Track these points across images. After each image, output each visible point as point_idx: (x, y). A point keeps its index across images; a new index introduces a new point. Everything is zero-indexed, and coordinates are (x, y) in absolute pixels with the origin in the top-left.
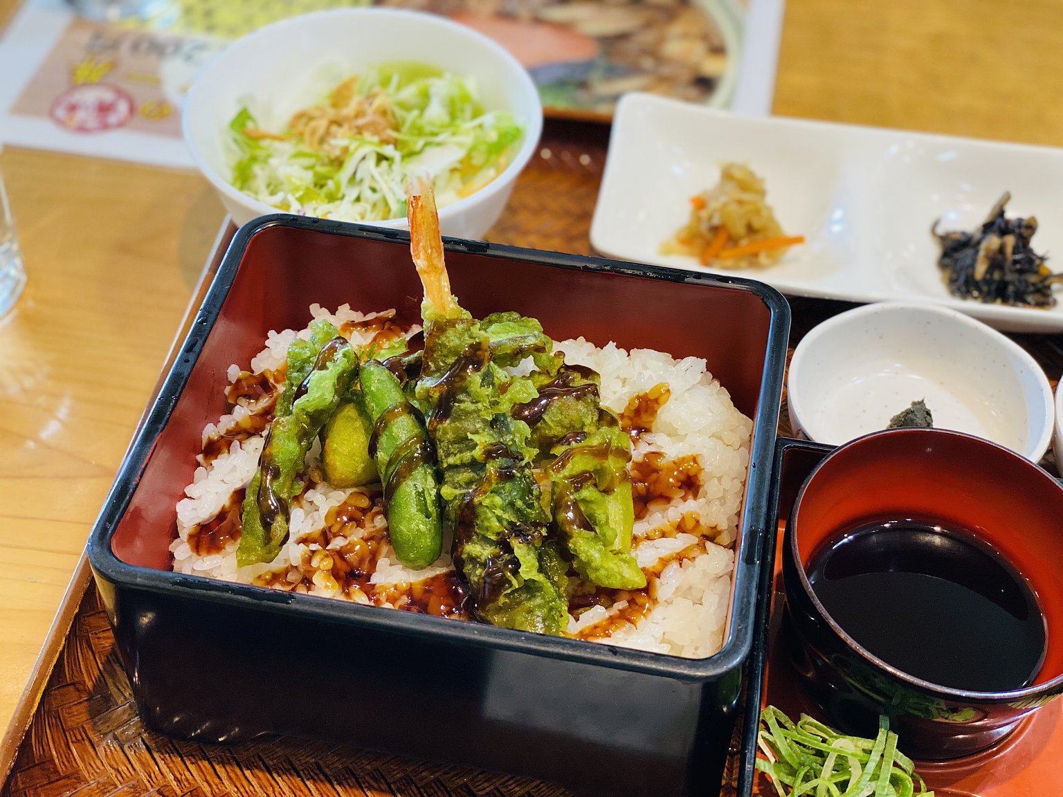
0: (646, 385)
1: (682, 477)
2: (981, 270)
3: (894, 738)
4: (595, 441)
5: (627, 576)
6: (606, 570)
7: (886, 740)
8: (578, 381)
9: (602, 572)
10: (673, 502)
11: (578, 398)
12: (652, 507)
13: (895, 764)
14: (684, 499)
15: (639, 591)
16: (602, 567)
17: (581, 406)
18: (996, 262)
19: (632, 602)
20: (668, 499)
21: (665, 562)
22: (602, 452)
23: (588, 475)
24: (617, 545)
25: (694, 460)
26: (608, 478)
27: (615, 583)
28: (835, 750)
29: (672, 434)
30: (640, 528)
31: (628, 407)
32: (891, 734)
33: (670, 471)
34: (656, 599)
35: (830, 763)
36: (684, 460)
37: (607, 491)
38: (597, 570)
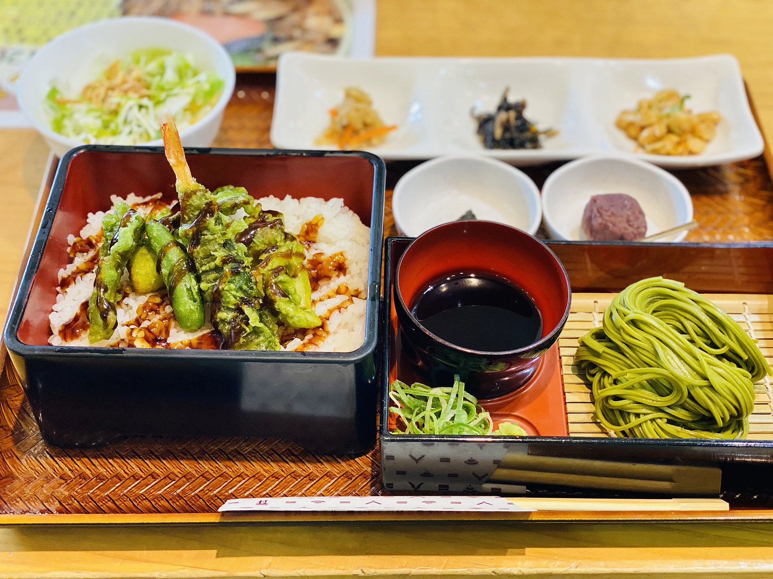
0: (310, 218)
1: (336, 265)
2: (498, 133)
3: (463, 385)
4: (283, 250)
5: (310, 320)
6: (298, 317)
7: (459, 387)
8: (271, 218)
9: (295, 319)
10: (332, 279)
11: (272, 228)
12: (321, 283)
13: (465, 399)
14: (338, 276)
15: (318, 328)
16: (295, 315)
17: (274, 232)
18: (506, 127)
19: (315, 335)
20: (329, 278)
21: (331, 311)
22: (289, 255)
23: (281, 268)
24: (303, 305)
25: (342, 254)
26: (294, 269)
27: (304, 325)
28: (431, 395)
29: (329, 242)
30: (316, 296)
31: (301, 231)
32: (461, 383)
33: (329, 262)
34: (328, 332)
35: (430, 402)
36: (336, 255)
37: (294, 276)
38: (292, 318)
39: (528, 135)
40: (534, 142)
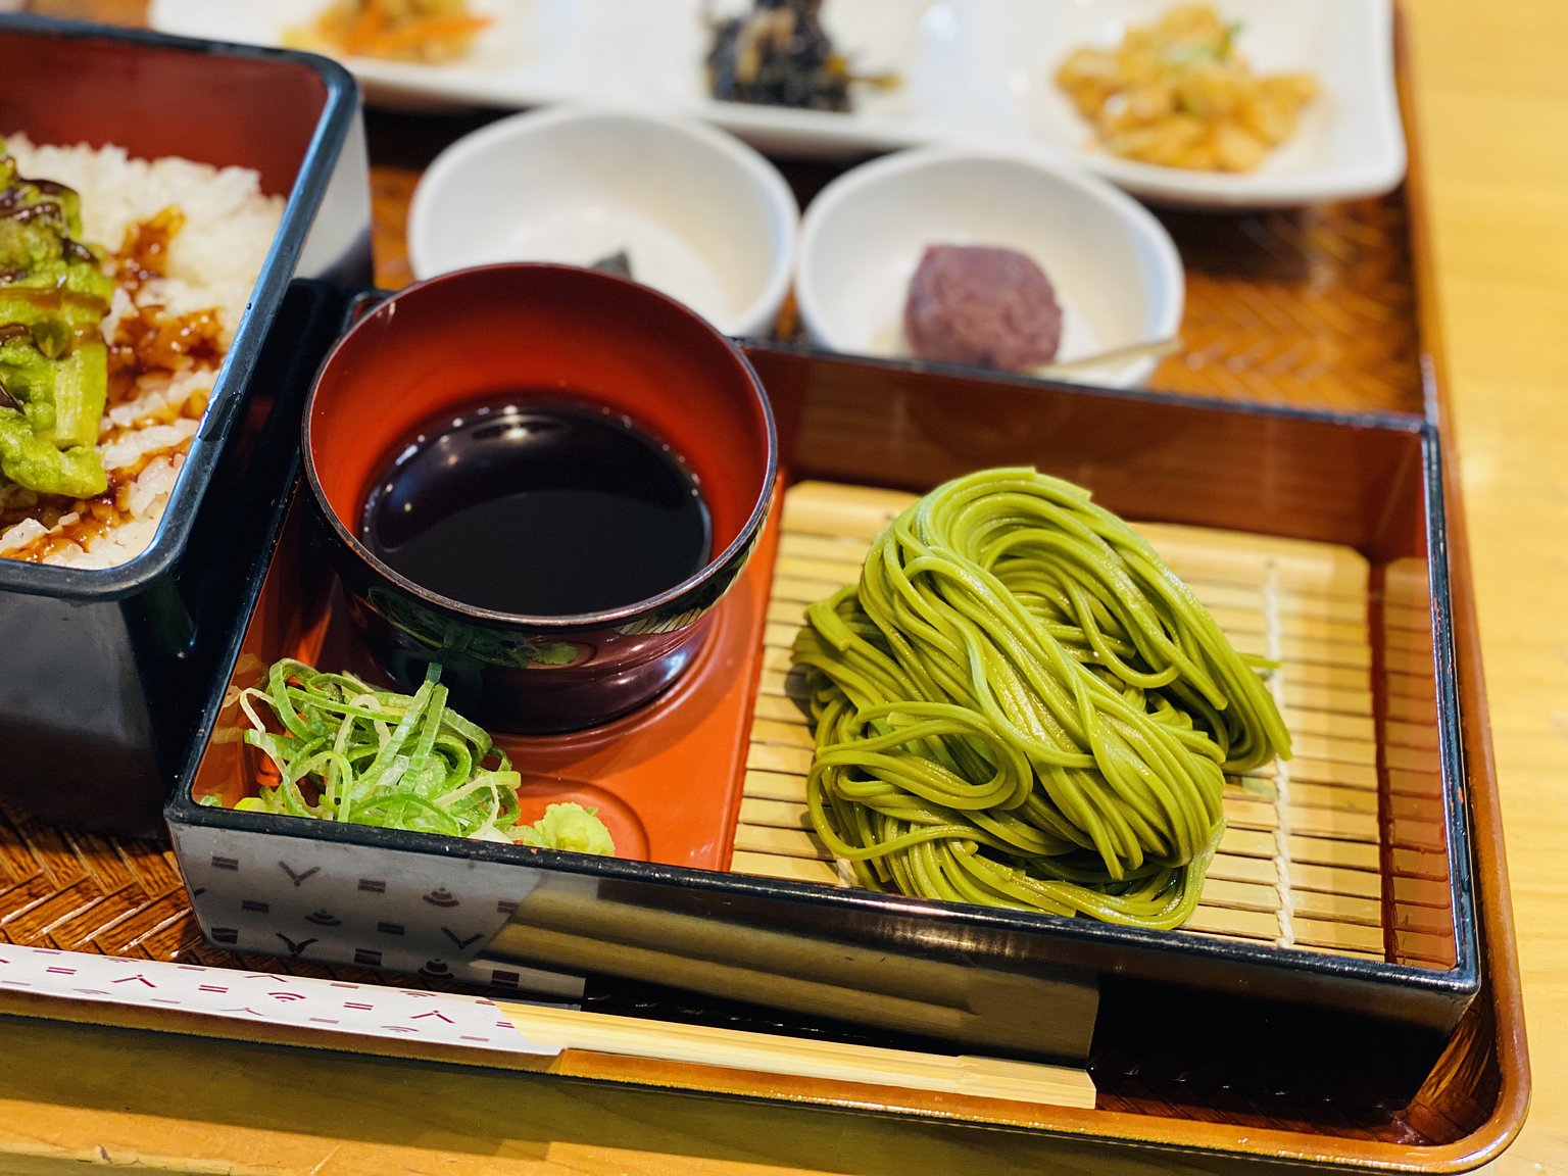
0: (150, 210)
1: (194, 341)
2: (747, 62)
3: (444, 693)
4: (39, 282)
5: (70, 474)
6: (33, 464)
7: (431, 693)
8: (32, 196)
9: (25, 469)
10: (178, 375)
11: (25, 222)
12: (145, 383)
13: (445, 729)
14: (194, 369)
15: (99, 498)
16: (23, 458)
17: (30, 235)
19: (87, 517)
20: (167, 372)
21: (148, 459)
22: (57, 296)
23: (22, 328)
24: (64, 432)
25: (212, 315)
26: (66, 337)
27: (50, 485)
28: (354, 711)
29: (194, 282)
30: (122, 415)
31: (125, 244)
32: (440, 687)
33: (174, 332)
34: (128, 512)
35: (346, 728)
36: (197, 315)
37: (63, 356)
38: (16, 463)
39: (822, 78)
40: (836, 97)
